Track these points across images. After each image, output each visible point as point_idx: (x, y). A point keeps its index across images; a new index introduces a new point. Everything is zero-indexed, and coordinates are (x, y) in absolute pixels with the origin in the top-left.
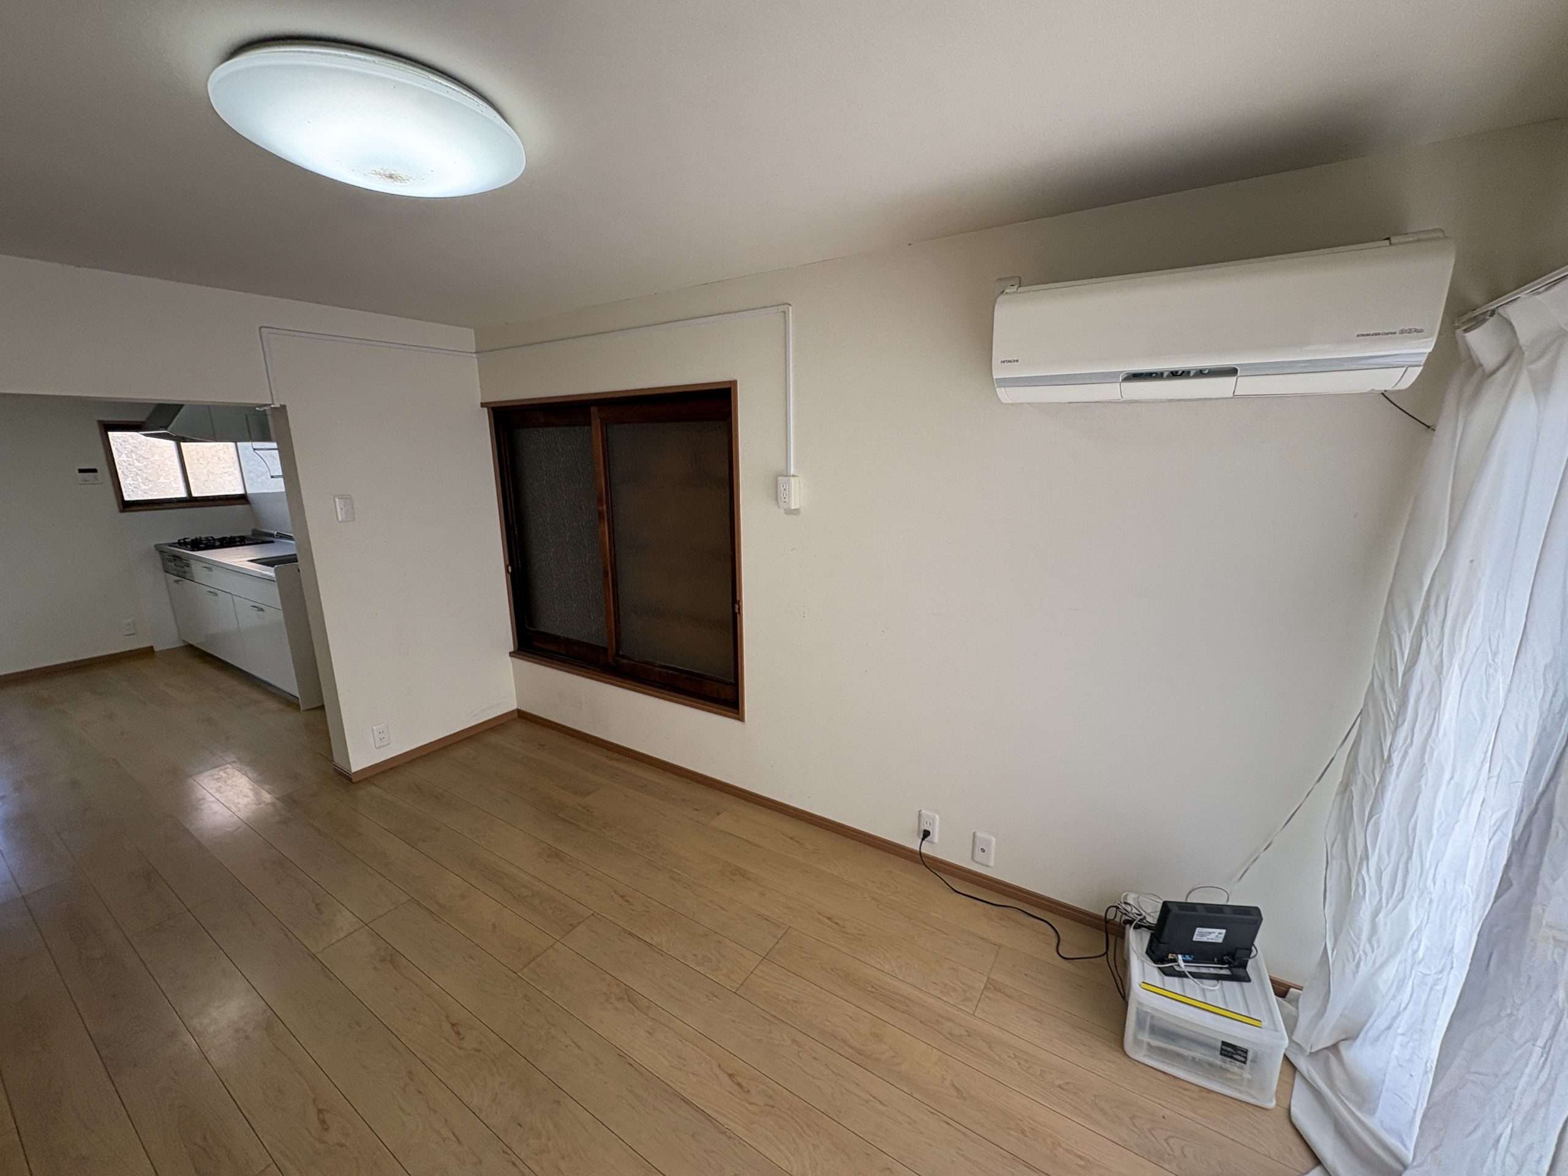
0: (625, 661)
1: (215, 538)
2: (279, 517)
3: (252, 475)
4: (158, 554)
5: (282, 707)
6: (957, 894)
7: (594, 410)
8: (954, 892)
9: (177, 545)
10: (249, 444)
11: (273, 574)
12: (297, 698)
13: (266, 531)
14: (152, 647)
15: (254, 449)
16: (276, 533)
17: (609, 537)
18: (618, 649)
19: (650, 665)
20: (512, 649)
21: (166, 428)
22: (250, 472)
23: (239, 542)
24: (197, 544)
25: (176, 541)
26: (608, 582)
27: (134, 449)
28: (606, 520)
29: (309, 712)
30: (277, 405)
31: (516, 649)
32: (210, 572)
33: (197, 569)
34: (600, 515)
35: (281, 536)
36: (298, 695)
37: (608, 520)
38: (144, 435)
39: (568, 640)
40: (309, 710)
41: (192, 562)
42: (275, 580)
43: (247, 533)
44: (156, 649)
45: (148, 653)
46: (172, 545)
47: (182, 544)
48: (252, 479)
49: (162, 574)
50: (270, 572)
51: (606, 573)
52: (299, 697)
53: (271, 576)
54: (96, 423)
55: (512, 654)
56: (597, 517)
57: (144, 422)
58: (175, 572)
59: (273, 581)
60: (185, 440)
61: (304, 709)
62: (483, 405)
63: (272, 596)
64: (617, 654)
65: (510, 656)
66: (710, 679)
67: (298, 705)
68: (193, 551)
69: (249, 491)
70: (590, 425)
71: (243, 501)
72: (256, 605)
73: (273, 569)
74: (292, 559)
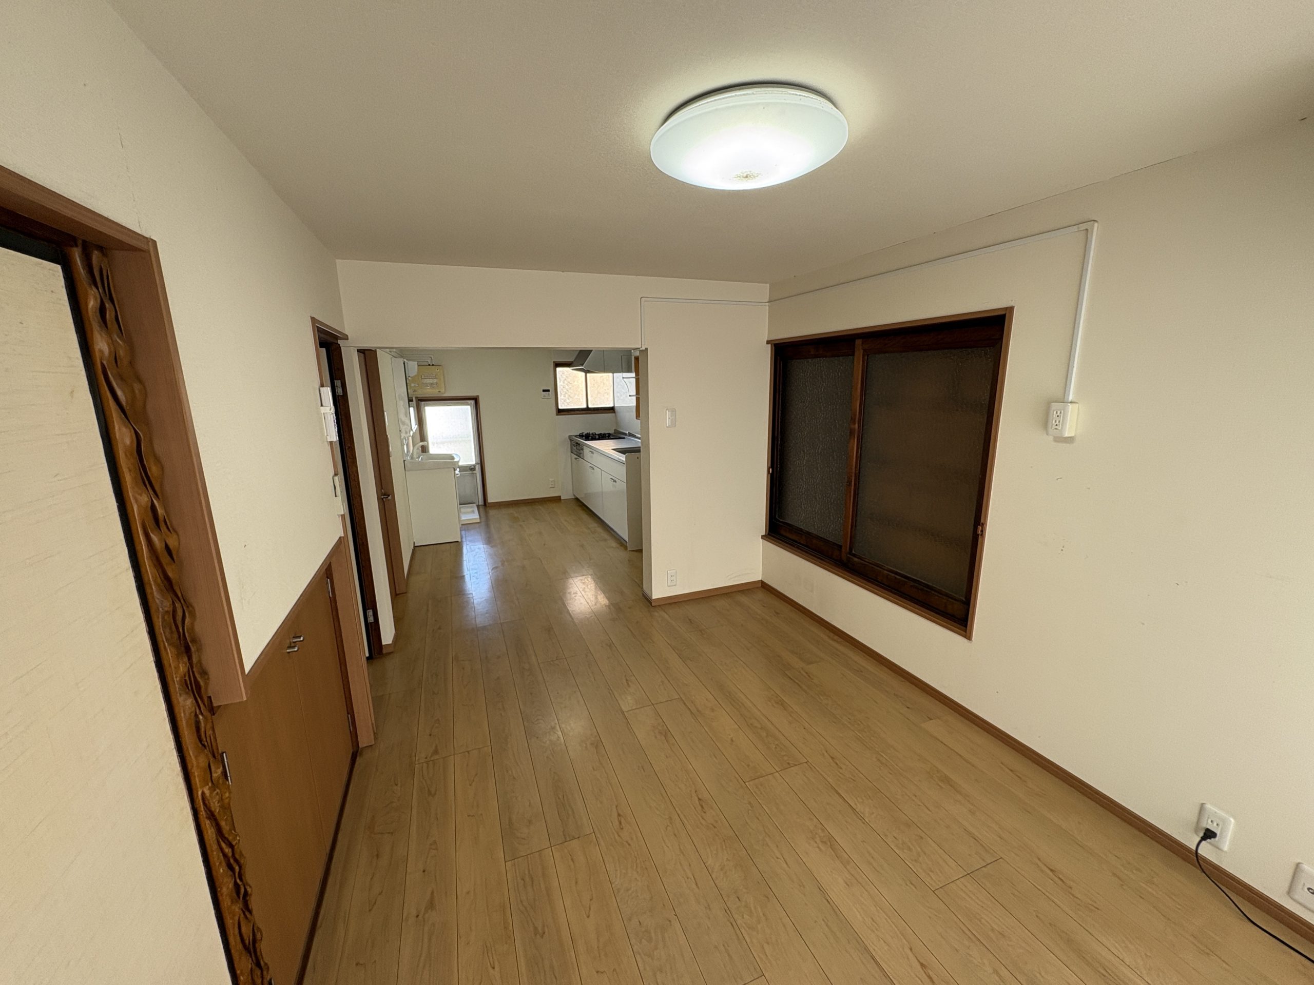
0: (856, 559)
1: (597, 433)
2: (631, 423)
3: (619, 394)
4: (569, 441)
5: (618, 546)
6: (1252, 925)
7: (858, 342)
8: (1247, 920)
9: (578, 437)
10: (620, 374)
11: (624, 460)
12: (627, 542)
13: (622, 431)
14: (560, 497)
15: (623, 378)
16: (627, 432)
17: (857, 452)
18: (851, 549)
19: (881, 568)
20: (764, 533)
21: (582, 365)
22: (618, 392)
23: (608, 437)
24: (588, 437)
25: (578, 434)
26: (851, 489)
27: (566, 378)
28: (856, 436)
29: (633, 552)
30: (644, 348)
31: (767, 533)
32: (592, 455)
33: (586, 451)
34: (852, 432)
35: (631, 435)
36: (627, 540)
37: (858, 437)
38: (573, 369)
39: (809, 533)
40: (633, 551)
41: (585, 447)
42: (625, 463)
43: (612, 432)
44: (562, 498)
45: (557, 499)
46: (576, 436)
47: (581, 436)
48: (618, 397)
49: (569, 453)
50: (622, 457)
51: (849, 482)
52: (627, 541)
53: (623, 460)
54: (553, 363)
55: (763, 537)
56: (848, 434)
57: (572, 362)
58: (575, 453)
59: (624, 464)
60: (589, 372)
61: (631, 550)
62: (768, 342)
63: (621, 473)
64: (850, 553)
65: (762, 538)
66: (939, 592)
67: (627, 547)
68: (586, 440)
69: (616, 405)
70: (853, 355)
71: (611, 411)
72: (613, 478)
73: (624, 456)
74: (636, 450)
